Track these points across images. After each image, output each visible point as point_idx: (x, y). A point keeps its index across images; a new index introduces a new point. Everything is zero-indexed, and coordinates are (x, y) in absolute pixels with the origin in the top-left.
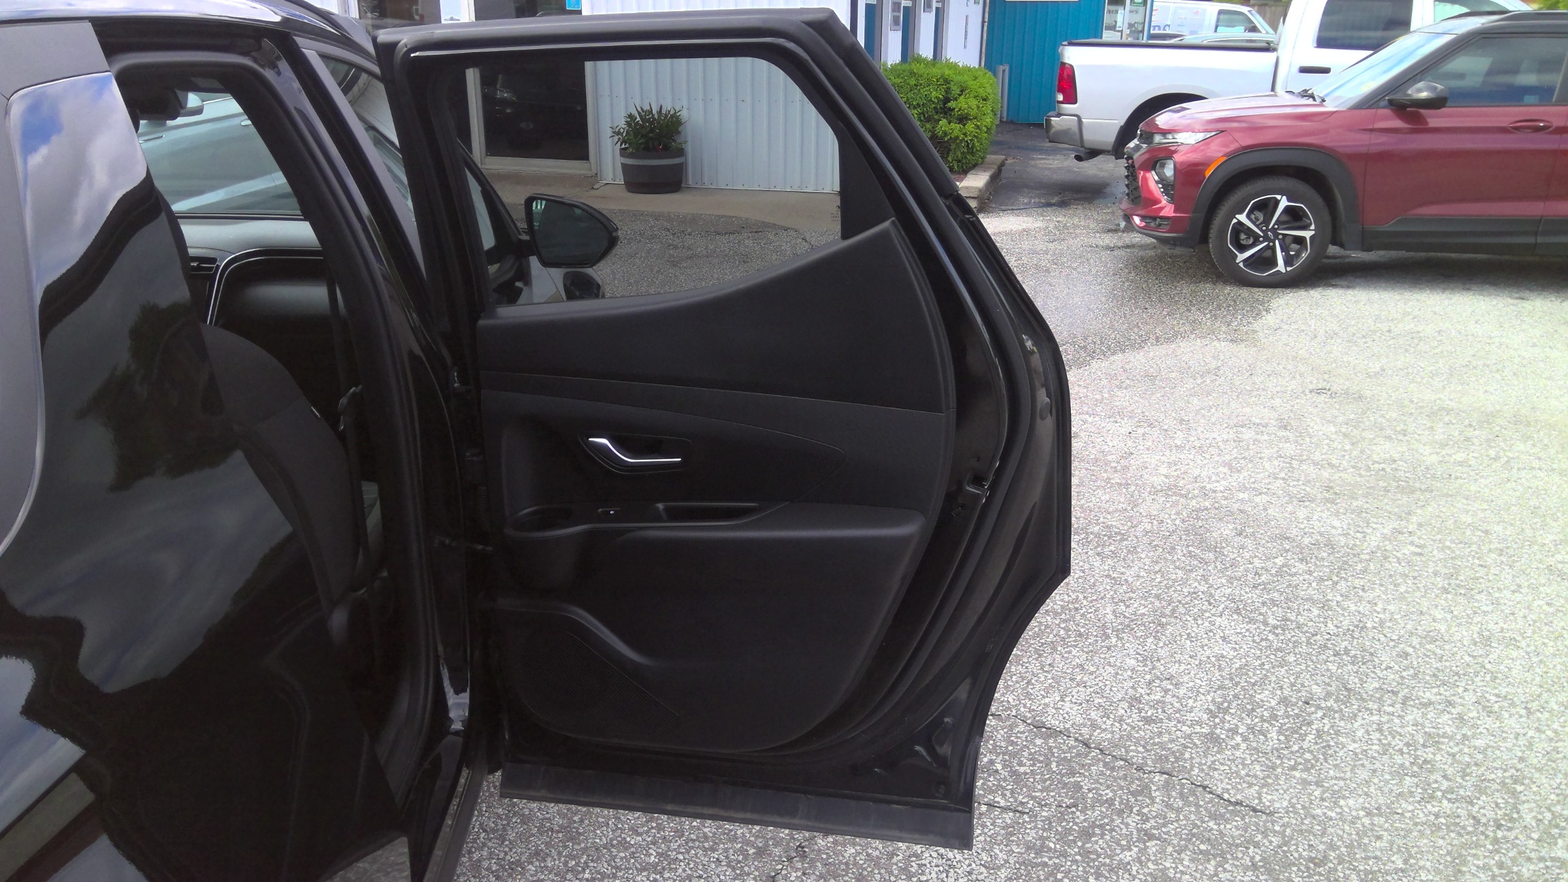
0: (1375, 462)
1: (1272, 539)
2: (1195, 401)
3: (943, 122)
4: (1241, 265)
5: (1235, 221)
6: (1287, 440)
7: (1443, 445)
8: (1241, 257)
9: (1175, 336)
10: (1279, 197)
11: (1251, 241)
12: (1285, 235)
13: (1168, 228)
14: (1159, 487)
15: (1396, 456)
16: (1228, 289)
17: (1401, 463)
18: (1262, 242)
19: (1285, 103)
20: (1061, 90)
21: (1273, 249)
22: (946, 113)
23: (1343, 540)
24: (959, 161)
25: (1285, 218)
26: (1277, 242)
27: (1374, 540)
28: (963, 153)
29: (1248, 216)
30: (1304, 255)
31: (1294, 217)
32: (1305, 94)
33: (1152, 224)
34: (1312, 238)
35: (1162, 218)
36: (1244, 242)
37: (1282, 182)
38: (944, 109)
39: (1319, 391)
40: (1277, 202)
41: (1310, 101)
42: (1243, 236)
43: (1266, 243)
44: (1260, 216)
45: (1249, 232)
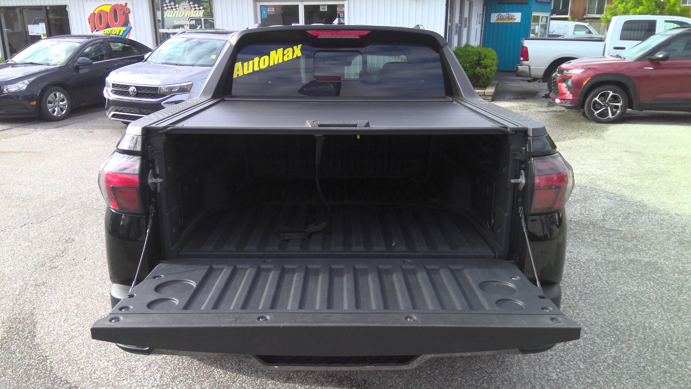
0: (645, 168)
1: (615, 184)
2: (586, 154)
3: (478, 68)
4: (596, 115)
5: (594, 100)
6: (617, 163)
7: (667, 164)
8: (596, 113)
9: (576, 137)
10: (609, 92)
11: (599, 107)
12: (612, 105)
13: (569, 103)
15: (652, 167)
16: (591, 124)
17: (654, 168)
18: (603, 108)
19: (609, 59)
20: (522, 56)
21: (607, 110)
22: (479, 65)
23: (637, 184)
24: (483, 83)
25: (612, 99)
26: (609, 107)
27: (646, 184)
28: (485, 80)
29: (599, 98)
30: (618, 112)
31: (615, 99)
32: (617, 56)
33: (563, 102)
34: (621, 106)
35: (567, 99)
36: (597, 108)
37: (610, 87)
38: (478, 63)
39: (626, 151)
40: (609, 93)
41: (619, 59)
42: (597, 105)
43: (605, 108)
44: (603, 98)
45: (599, 104)
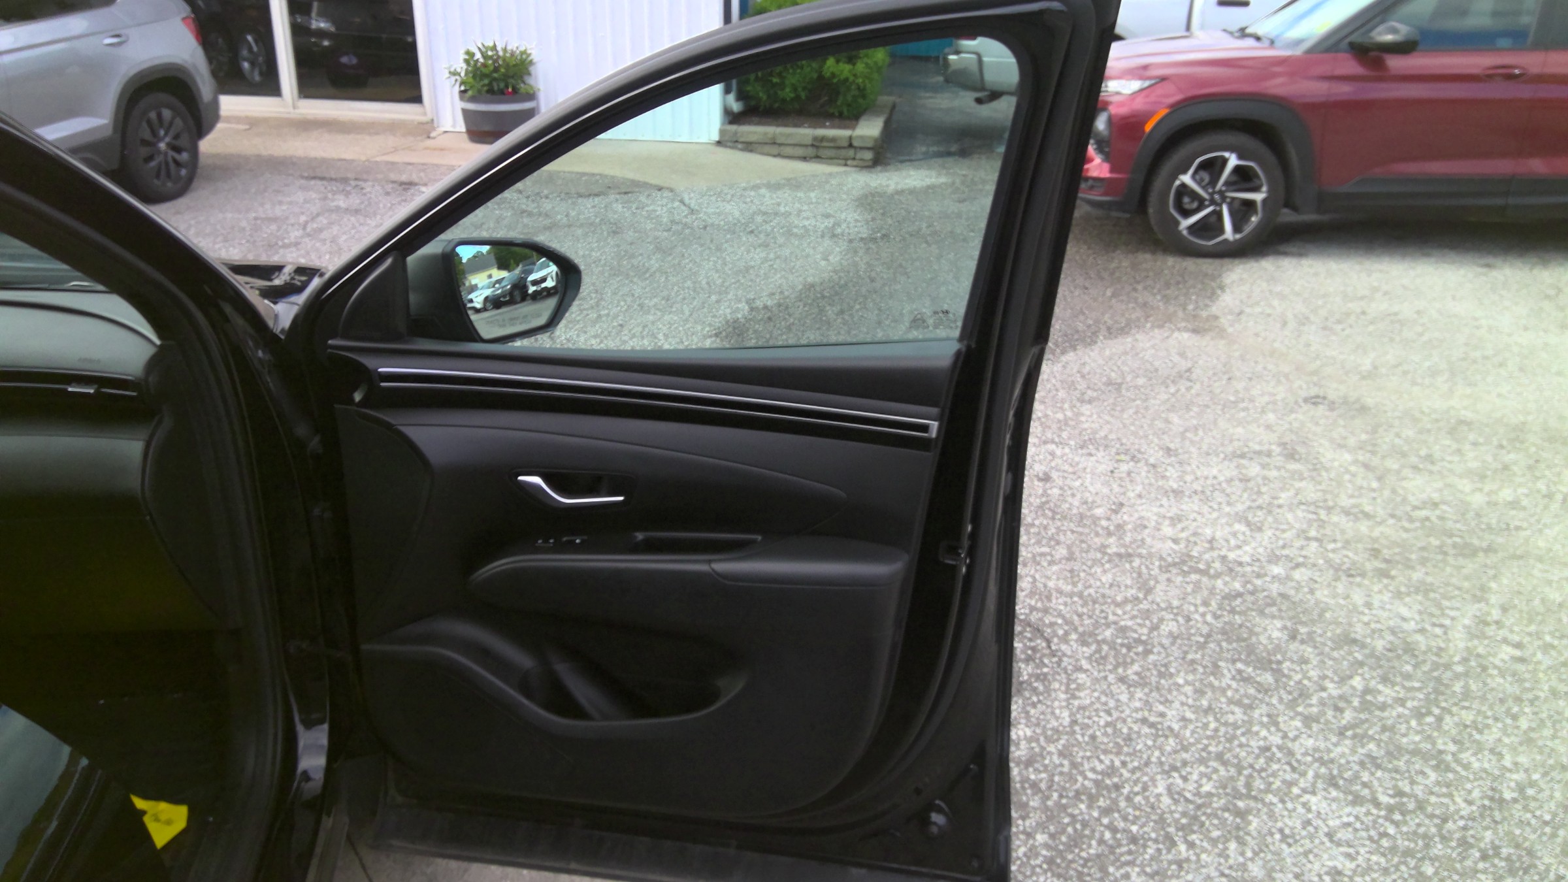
0: (1415, 508)
2: (1176, 419)
4: (1186, 233)
6: (1301, 477)
7: (1482, 477)
8: (1186, 224)
10: (1226, 155)
11: (1195, 205)
12: (1233, 199)
13: (1102, 190)
14: (1170, 559)
15: (1436, 496)
17: (1444, 507)
21: (1220, 214)
23: (1422, 641)
25: (1234, 179)
26: (1225, 206)
27: (1459, 639)
29: (1193, 177)
30: (1255, 220)
31: (1243, 177)
32: (1245, 33)
34: (1264, 201)
35: (1096, 179)
36: (1187, 207)
37: (1230, 137)
39: (1314, 401)
40: (1225, 161)
42: (1186, 200)
43: (1212, 208)
44: (1206, 177)
45: (1194, 195)
